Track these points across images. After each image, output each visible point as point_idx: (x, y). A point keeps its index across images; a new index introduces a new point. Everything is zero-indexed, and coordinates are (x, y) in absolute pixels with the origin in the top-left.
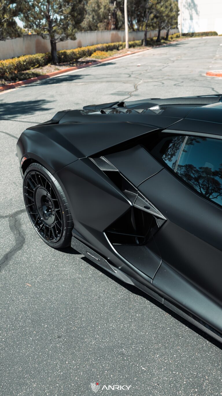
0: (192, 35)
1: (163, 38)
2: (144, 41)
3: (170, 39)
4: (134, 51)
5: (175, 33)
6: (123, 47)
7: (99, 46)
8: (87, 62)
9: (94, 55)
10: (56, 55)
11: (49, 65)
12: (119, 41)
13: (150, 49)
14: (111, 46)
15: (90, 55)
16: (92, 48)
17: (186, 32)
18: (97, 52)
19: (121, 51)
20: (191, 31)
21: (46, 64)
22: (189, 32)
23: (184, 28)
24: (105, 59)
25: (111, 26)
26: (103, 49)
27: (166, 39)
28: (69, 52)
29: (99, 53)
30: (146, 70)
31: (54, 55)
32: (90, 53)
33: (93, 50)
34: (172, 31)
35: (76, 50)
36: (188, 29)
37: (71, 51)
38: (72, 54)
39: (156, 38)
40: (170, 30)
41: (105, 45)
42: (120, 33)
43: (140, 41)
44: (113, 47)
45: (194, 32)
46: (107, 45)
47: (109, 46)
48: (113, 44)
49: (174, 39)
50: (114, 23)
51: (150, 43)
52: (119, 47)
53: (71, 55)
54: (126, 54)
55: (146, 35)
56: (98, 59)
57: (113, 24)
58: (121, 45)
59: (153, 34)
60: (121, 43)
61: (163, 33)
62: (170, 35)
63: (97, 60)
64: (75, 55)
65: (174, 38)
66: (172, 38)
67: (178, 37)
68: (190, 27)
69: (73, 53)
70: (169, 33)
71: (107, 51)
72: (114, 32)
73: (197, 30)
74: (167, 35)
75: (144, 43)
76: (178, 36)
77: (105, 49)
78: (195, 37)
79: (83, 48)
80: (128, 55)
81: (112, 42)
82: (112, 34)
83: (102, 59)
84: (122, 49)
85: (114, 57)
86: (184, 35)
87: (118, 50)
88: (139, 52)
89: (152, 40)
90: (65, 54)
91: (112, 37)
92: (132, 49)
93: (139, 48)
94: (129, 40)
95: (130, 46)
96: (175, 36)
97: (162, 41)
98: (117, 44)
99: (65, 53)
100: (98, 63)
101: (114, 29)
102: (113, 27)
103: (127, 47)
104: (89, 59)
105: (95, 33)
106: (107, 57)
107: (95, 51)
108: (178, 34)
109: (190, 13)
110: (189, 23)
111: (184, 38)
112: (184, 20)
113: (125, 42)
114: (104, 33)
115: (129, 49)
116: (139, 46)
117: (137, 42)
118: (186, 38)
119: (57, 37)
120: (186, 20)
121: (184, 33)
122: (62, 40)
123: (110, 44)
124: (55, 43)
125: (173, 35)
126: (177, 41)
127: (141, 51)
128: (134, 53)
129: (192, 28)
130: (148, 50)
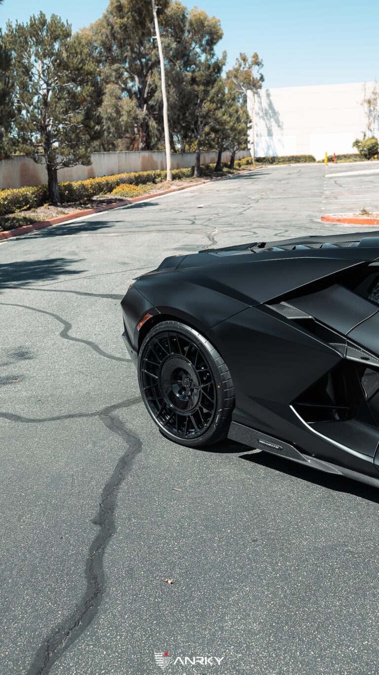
0: (273, 160)
1: (226, 165)
2: (196, 169)
3: (237, 167)
4: (181, 185)
5: (244, 158)
6: (162, 179)
7: (124, 176)
8: (109, 202)
9: (118, 190)
10: (56, 190)
11: (46, 205)
12: (154, 169)
13: (207, 182)
14: (143, 176)
15: (110, 190)
16: (112, 178)
17: (261, 155)
18: (121, 185)
19: (159, 185)
20: (271, 154)
21: (40, 204)
22: (267, 156)
23: (258, 149)
24: (137, 198)
25: (138, 144)
26: (130, 182)
27: (231, 166)
28: (76, 185)
29: (125, 188)
31: (53, 189)
32: (110, 188)
33: (114, 183)
34: (239, 154)
35: (87, 182)
36: (266, 151)
37: (79, 183)
38: (82, 189)
39: (215, 165)
40: (236, 152)
41: (133, 175)
42: (156, 157)
43: (190, 169)
44: (147, 178)
45: (275, 156)
46: (137, 175)
47: (140, 176)
48: (145, 173)
49: (242, 167)
50: (144, 139)
51: (205, 172)
52: (155, 178)
53: (79, 190)
54: (168, 189)
55: (198, 159)
57: (142, 141)
58: (159, 175)
59: (209, 158)
60: (158, 172)
61: (226, 157)
62: (236, 160)
64: (86, 190)
65: (243, 164)
66: (240, 165)
67: (248, 163)
68: (268, 148)
69: (83, 186)
70: (236, 157)
71: (137, 184)
72: (146, 154)
73: (281, 153)
74: (232, 160)
75: (196, 172)
76: (250, 161)
77: (134, 181)
78: (277, 164)
79: (98, 180)
80: (173, 191)
81: (144, 170)
82: (144, 158)
83: (131, 197)
84: (161, 181)
86: (259, 160)
87: (155, 183)
88: (191, 186)
89: (208, 167)
90: (69, 188)
91: (143, 162)
92: (177, 182)
93: (188, 180)
94: (172, 169)
95: (174, 177)
96: (244, 161)
97: (225, 169)
98: (152, 173)
99: (70, 186)
100: (127, 204)
103: (169, 178)
104: (109, 196)
105: (116, 156)
106: (139, 194)
107: (118, 184)
108: (249, 159)
109: (266, 124)
110: (266, 141)
111: (259, 165)
112: (257, 136)
113: (166, 169)
114: (130, 154)
115: (173, 182)
116: (188, 176)
117: (184, 170)
118: (263, 166)
119: (59, 159)
120: (261, 136)
121: (259, 158)
122: (66, 165)
123: (141, 173)
124: (56, 170)
125: (241, 160)
126: (250, 170)
127: (194, 185)
128: (183, 189)
129: (273, 150)
130: (204, 183)
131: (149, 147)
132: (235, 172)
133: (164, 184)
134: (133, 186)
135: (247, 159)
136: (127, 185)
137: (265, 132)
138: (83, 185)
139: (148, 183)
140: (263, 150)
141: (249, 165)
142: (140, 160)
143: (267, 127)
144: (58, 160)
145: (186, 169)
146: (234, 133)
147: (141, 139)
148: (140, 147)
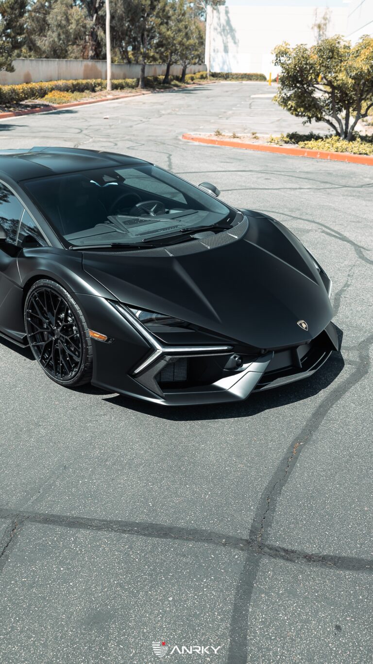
0: (226, 76)
1: (177, 78)
2: (141, 80)
3: (190, 81)
4: (119, 95)
5: (199, 72)
6: (102, 88)
7: (61, 83)
8: (34, 107)
9: (49, 96)
12: (96, 78)
14: (82, 84)
15: (43, 96)
16: (46, 85)
17: (217, 70)
18: (53, 92)
19: (97, 93)
20: (225, 71)
22: (223, 71)
23: (214, 64)
24: (64, 105)
25: (88, 53)
26: (66, 89)
27: (181, 79)
28: (6, 89)
29: (56, 94)
30: (110, 126)
32: (43, 93)
33: (49, 89)
34: (190, 68)
35: (20, 87)
36: (221, 65)
37: (10, 87)
38: (12, 93)
39: (164, 77)
40: (188, 66)
41: (70, 82)
42: (99, 65)
43: (135, 80)
44: (85, 86)
45: (230, 72)
46: (75, 82)
47: (78, 84)
48: (84, 82)
49: (194, 81)
50: (94, 48)
51: (150, 84)
52: (95, 86)
53: (9, 93)
54: (104, 98)
55: (143, 71)
56: (53, 103)
57: (92, 50)
58: (99, 84)
59: (158, 70)
60: (99, 81)
61: (176, 70)
62: (188, 74)
63: (51, 104)
64: (17, 94)
65: (197, 78)
66: (192, 79)
67: (202, 77)
68: (224, 63)
69: (14, 91)
70: (187, 71)
71: (73, 92)
72: (90, 63)
73: (235, 70)
74: (184, 73)
75: (140, 83)
76: (204, 76)
77: (71, 89)
78: (230, 80)
79: (32, 85)
80: (107, 100)
81: (86, 78)
82: (86, 66)
83: (58, 104)
84: (101, 90)
85: (82, 101)
86: (214, 75)
87: (94, 91)
89: (156, 79)
91: (85, 70)
92: (118, 93)
93: (130, 90)
94: (113, 77)
95: (115, 87)
96: (198, 75)
97: (175, 82)
98: (92, 81)
100: (51, 110)
101: (92, 58)
102: (91, 53)
103: (109, 87)
104: (38, 101)
105: (56, 63)
106: (68, 101)
107: (52, 89)
108: (204, 73)
109: (223, 40)
110: (222, 57)
111: (213, 80)
112: (214, 50)
113: (106, 79)
114: (71, 62)
115: (113, 92)
116: (133, 87)
117: (129, 81)
118: (217, 81)
120: (218, 52)
121: (215, 73)
123: (80, 81)
125: (195, 74)
126: (200, 85)
127: (130, 96)
128: (117, 99)
129: (227, 66)
130: (143, 94)
131: (99, 56)
132: (183, 85)
133: (102, 93)
134: (65, 94)
135: (201, 73)
136: (59, 92)
137: (222, 48)
139: (86, 91)
140: (219, 64)
141: (203, 80)
142: (83, 68)
143: (224, 43)
145: (131, 80)
146: (181, 48)
147: (90, 48)
148: (90, 55)
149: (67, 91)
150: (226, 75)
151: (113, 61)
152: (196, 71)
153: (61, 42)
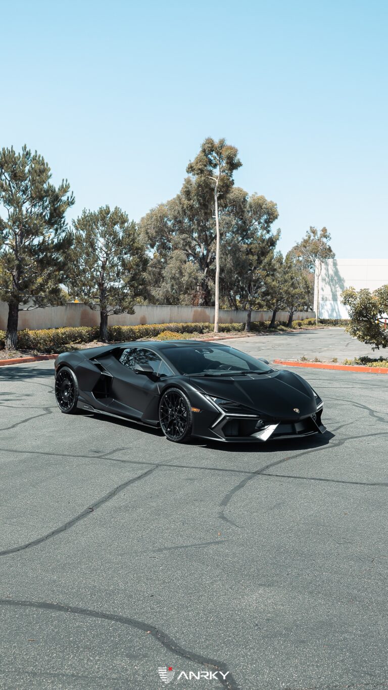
1: (284, 324)
2: (246, 325)
3: (297, 326)
5: (307, 318)
6: (209, 330)
7: (172, 325)
9: (162, 335)
10: (106, 330)
11: (95, 341)
12: (204, 322)
14: (191, 326)
15: (155, 335)
16: (160, 326)
17: (326, 316)
18: (165, 331)
19: (205, 335)
20: (334, 317)
21: (91, 340)
22: (331, 318)
23: (322, 312)
25: (199, 300)
26: (176, 330)
27: (288, 324)
28: (125, 328)
29: (168, 334)
31: (104, 330)
32: (156, 333)
33: (161, 330)
34: (296, 315)
35: (136, 328)
36: (330, 314)
37: (129, 327)
38: (130, 332)
39: (269, 322)
41: (180, 325)
42: (208, 311)
43: (241, 324)
44: (194, 328)
45: (339, 319)
46: (185, 325)
47: (187, 326)
48: (193, 325)
49: (302, 327)
50: (203, 296)
51: (258, 328)
52: (203, 329)
53: (127, 332)
54: (211, 338)
55: (249, 316)
57: (201, 298)
58: (207, 327)
59: (266, 316)
60: (207, 324)
61: (283, 316)
62: (295, 320)
64: (134, 333)
65: (304, 324)
66: (300, 325)
67: (310, 323)
68: (333, 310)
70: (294, 317)
71: (182, 332)
72: (199, 309)
74: (291, 319)
75: (246, 327)
76: (312, 322)
77: (181, 330)
78: (339, 326)
79: (147, 326)
81: (195, 321)
82: (196, 312)
84: (209, 332)
86: (323, 322)
87: (201, 332)
89: (262, 324)
91: (194, 315)
92: (223, 334)
93: (237, 333)
94: (220, 321)
95: (221, 330)
96: (306, 321)
97: (280, 327)
98: (201, 325)
99: (119, 329)
101: (202, 305)
103: (216, 330)
104: (151, 340)
107: (164, 330)
108: (312, 320)
109: (332, 289)
110: (331, 304)
111: (322, 326)
112: (323, 299)
113: (214, 323)
114: (183, 308)
115: (220, 333)
116: (239, 331)
117: (236, 325)
118: (325, 327)
119: (109, 308)
120: (326, 300)
121: (324, 320)
122: (116, 313)
123: (189, 324)
124: (107, 316)
125: (302, 320)
126: (306, 330)
127: (236, 338)
128: (223, 339)
129: (336, 313)
130: (249, 336)
131: (208, 303)
132: (289, 330)
133: (209, 334)
134: (176, 334)
135: (309, 320)
136: (170, 332)
137: (330, 297)
138: (131, 329)
139: (194, 332)
140: (328, 311)
141: (311, 326)
142: (193, 313)
143: (332, 292)
144: (108, 310)
145: (238, 324)
146: (287, 296)
147: (200, 296)
148: (200, 302)
149: (178, 332)
150: (335, 321)
151: (220, 308)
152: (305, 318)
153: (174, 291)
